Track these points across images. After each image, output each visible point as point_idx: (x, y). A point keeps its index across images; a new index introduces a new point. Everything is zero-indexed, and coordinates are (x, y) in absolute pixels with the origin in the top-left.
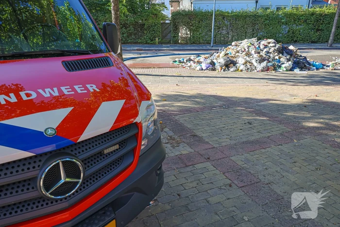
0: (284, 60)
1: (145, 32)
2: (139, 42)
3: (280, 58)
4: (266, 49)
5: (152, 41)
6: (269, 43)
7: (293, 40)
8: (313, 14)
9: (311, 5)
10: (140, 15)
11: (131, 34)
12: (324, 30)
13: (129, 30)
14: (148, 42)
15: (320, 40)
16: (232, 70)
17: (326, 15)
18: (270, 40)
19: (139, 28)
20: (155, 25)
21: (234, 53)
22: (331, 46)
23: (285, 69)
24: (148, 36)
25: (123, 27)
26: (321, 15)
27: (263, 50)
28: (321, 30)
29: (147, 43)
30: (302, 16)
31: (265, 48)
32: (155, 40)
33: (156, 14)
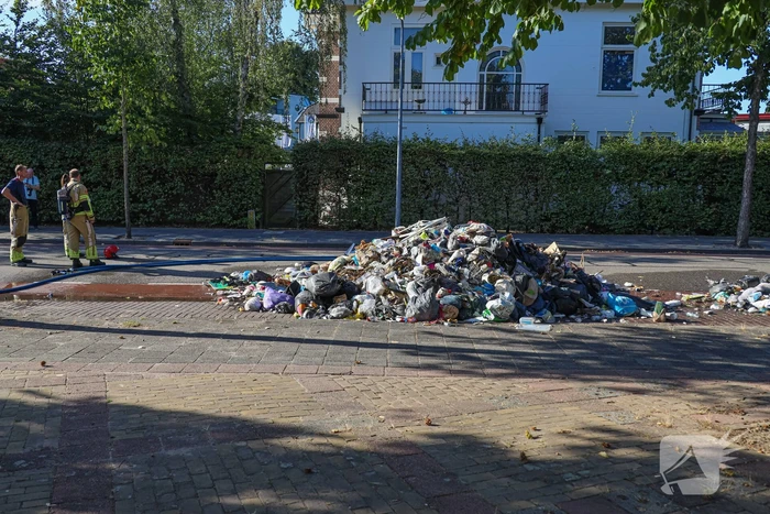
0: (504, 286)
1: (217, 194)
2: (198, 219)
3: (493, 279)
4: (456, 251)
5: (235, 218)
6: (473, 234)
7: (643, 225)
8: (691, 156)
9: (695, 133)
10: (202, 149)
11: (176, 199)
12: (727, 200)
13: (172, 189)
14: (225, 221)
15: (723, 228)
16: (334, 312)
17: (728, 159)
18: (474, 226)
19: (199, 182)
20: (247, 176)
21: (364, 261)
22: (745, 244)
23: (492, 317)
24: (224, 206)
25: (154, 180)
26: (714, 159)
27: (450, 255)
28: (721, 199)
29: (221, 225)
30: (662, 159)
31: (457, 247)
32: (246, 215)
33: (249, 148)
